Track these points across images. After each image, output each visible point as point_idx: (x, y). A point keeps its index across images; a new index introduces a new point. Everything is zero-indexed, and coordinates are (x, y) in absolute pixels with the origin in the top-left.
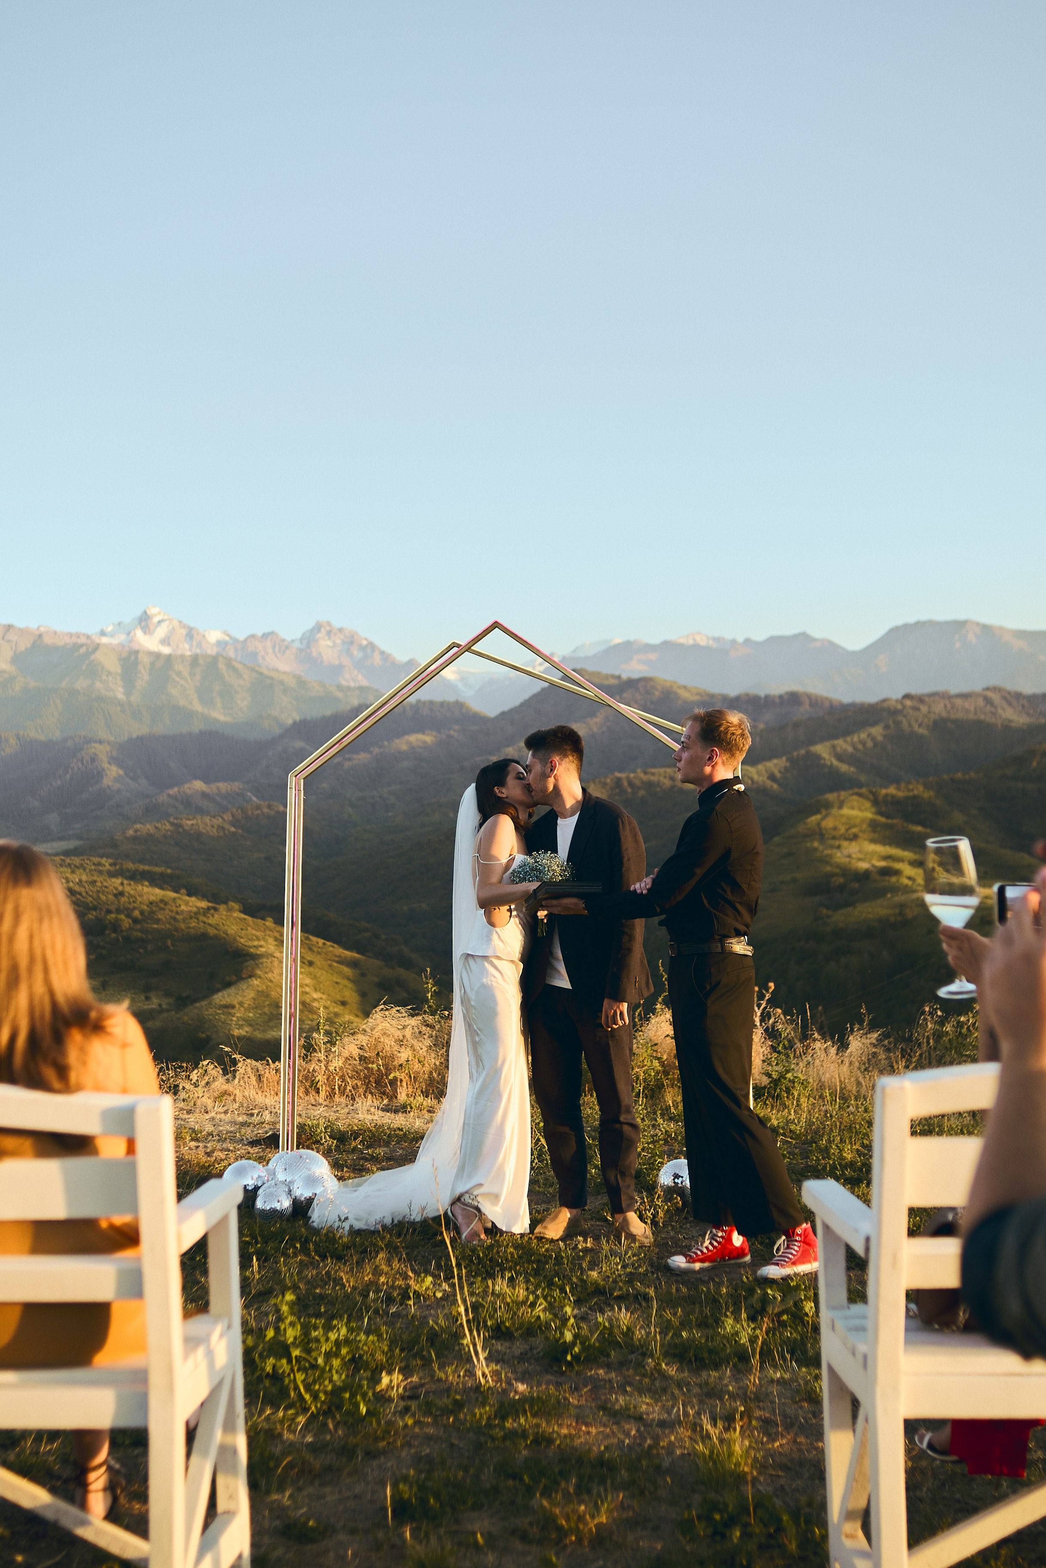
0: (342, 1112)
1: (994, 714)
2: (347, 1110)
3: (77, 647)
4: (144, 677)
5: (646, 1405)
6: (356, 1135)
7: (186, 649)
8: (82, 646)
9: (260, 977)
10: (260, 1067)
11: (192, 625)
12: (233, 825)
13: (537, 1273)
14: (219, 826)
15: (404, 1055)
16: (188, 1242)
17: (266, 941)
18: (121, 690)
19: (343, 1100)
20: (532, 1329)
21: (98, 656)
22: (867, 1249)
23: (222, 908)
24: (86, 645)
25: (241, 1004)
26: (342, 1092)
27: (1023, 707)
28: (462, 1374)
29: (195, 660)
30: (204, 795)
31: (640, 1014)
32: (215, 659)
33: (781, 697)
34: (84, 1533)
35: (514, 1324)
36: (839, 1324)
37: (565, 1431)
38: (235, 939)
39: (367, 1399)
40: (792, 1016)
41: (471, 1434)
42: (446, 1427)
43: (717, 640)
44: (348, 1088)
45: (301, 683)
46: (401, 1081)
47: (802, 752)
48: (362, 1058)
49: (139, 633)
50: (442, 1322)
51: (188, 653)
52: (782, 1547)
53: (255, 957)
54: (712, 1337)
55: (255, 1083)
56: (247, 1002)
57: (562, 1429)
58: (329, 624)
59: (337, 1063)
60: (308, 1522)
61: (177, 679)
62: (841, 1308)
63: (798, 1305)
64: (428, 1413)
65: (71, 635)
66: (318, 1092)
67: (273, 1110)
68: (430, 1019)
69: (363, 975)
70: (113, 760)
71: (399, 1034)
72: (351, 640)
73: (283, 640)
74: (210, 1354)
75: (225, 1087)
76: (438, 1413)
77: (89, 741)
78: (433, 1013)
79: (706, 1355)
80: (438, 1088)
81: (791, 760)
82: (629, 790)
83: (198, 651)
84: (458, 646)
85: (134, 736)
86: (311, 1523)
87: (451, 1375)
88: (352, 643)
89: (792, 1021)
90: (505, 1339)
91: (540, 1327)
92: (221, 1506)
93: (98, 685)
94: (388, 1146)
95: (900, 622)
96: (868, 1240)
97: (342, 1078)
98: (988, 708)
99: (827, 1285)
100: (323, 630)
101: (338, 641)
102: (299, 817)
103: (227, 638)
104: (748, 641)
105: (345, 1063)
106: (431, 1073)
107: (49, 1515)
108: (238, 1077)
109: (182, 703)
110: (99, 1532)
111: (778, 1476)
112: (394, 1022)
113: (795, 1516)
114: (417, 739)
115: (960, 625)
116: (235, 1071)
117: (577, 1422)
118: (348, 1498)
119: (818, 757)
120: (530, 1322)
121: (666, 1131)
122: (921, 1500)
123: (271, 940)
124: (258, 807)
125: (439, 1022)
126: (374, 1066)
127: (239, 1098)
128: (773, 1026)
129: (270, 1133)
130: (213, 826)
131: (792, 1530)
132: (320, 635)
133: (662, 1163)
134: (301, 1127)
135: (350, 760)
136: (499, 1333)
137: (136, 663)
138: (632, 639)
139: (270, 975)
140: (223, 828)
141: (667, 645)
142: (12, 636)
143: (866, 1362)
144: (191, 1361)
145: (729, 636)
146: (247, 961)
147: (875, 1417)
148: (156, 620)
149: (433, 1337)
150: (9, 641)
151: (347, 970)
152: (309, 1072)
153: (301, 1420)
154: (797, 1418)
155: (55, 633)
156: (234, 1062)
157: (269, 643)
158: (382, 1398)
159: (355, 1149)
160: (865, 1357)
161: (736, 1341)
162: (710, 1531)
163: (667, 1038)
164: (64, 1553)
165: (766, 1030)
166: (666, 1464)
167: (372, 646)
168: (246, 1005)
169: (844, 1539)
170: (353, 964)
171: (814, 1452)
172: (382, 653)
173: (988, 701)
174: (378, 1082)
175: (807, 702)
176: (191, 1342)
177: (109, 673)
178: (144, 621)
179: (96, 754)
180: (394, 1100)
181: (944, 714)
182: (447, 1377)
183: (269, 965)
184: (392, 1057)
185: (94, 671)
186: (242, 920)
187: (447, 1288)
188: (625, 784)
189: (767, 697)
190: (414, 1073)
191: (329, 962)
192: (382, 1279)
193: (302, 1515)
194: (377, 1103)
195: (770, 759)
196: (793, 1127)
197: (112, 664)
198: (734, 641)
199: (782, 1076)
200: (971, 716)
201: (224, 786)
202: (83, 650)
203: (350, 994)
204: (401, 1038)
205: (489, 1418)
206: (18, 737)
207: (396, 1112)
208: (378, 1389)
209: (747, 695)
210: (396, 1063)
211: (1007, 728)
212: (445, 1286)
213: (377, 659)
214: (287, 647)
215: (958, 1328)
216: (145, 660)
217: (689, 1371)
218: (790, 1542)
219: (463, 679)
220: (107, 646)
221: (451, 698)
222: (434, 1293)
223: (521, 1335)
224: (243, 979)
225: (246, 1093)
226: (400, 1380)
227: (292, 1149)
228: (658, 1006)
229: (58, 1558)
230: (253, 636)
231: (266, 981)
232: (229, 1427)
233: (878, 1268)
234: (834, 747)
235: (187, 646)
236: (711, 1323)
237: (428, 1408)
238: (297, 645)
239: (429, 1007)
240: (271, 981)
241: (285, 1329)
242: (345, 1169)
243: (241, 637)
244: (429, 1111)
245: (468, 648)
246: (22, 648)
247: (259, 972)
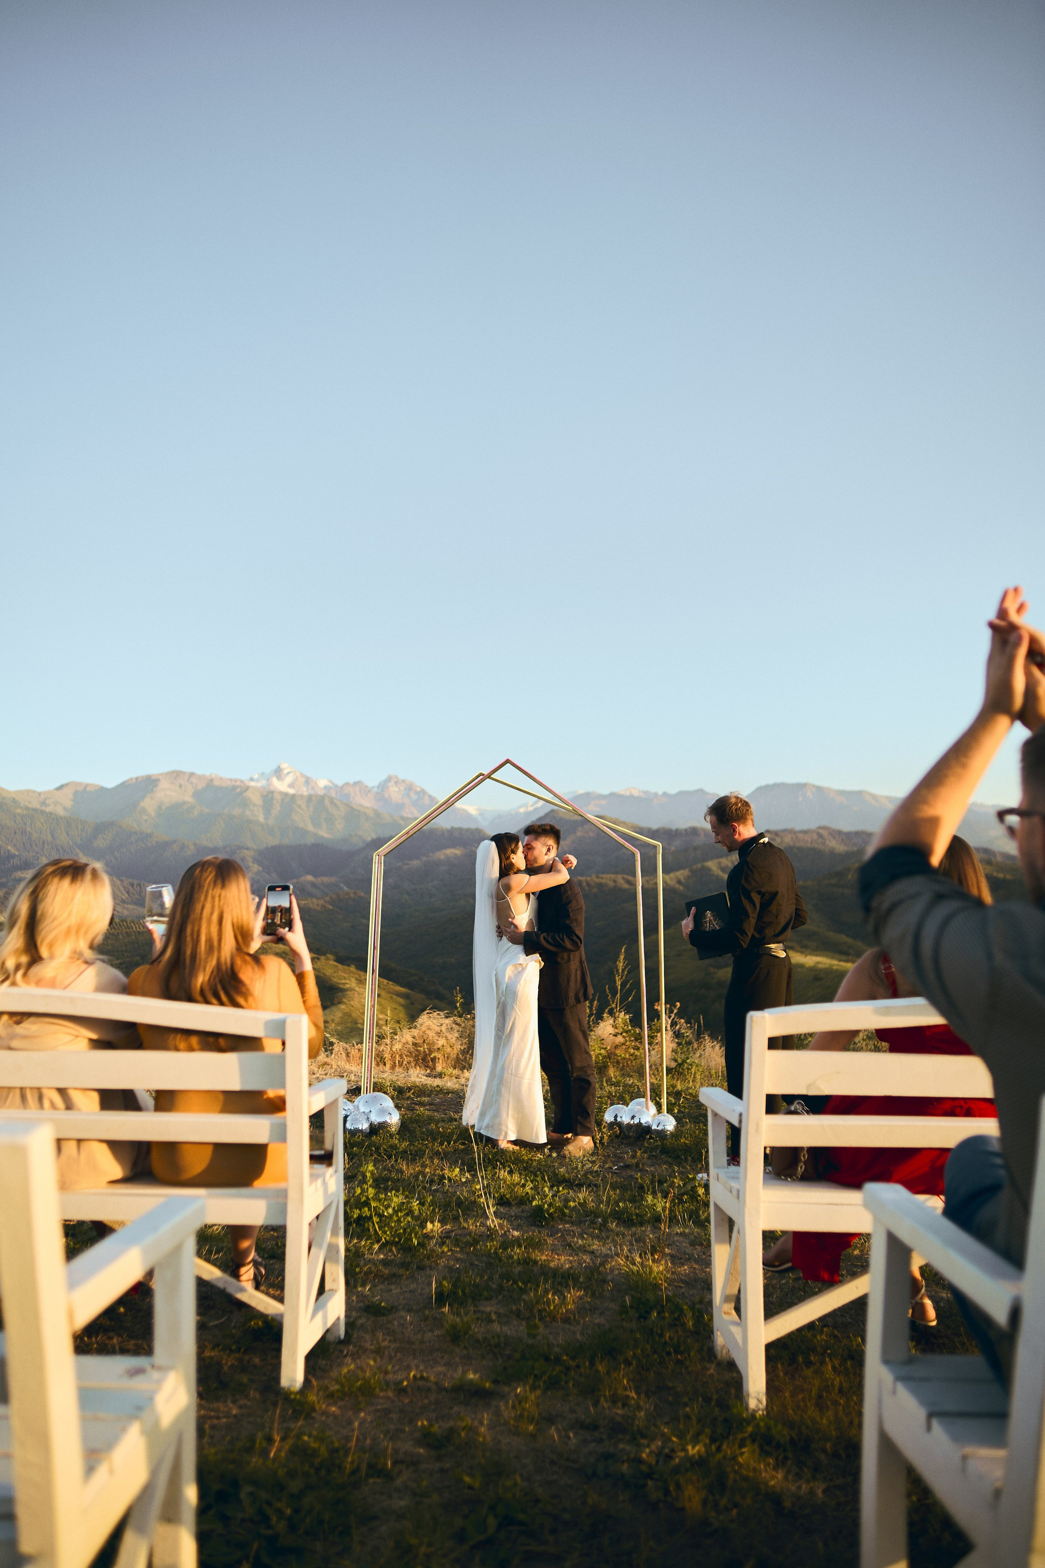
0: (401, 1076)
1: (824, 844)
2: (403, 1075)
3: (234, 788)
4: (276, 809)
5: (596, 1245)
6: (409, 1089)
7: (305, 791)
8: (238, 787)
9: (346, 1004)
10: (349, 1048)
11: (308, 775)
12: (330, 904)
13: (525, 1169)
14: (322, 905)
15: (441, 1042)
16: (314, 1110)
17: (350, 980)
18: (262, 816)
19: (401, 1070)
20: (524, 1201)
21: (249, 794)
22: (740, 1122)
23: (322, 958)
24: (241, 786)
25: (333, 1021)
26: (401, 1064)
27: (843, 839)
28: (478, 1224)
29: (310, 798)
30: (313, 885)
31: (593, 1020)
32: (323, 797)
33: (686, 830)
34: (242, 1297)
35: (511, 1196)
36: (721, 1176)
37: (544, 1258)
38: (330, 979)
39: (418, 1236)
40: (691, 1025)
41: (485, 1258)
42: (468, 1254)
43: (646, 792)
44: (405, 1063)
45: (378, 814)
46: (439, 1059)
47: (699, 866)
48: (415, 1044)
49: (275, 780)
50: (465, 1194)
51: (306, 794)
52: (683, 1325)
53: (343, 990)
54: (639, 1207)
55: (345, 1058)
56: (337, 1020)
57: (542, 1257)
58: (396, 777)
59: (397, 1047)
60: (381, 1303)
61: (298, 810)
62: (724, 1167)
63: (694, 1189)
64: (457, 1245)
65: (231, 780)
66: (385, 1065)
67: (357, 1074)
68: (458, 1020)
69: (412, 1004)
70: (255, 860)
71: (438, 1029)
72: (410, 787)
73: (367, 787)
74: (325, 1183)
75: (326, 1060)
76: (464, 1246)
77: (240, 848)
78: (460, 1016)
79: (634, 1217)
80: (462, 1064)
81: (691, 871)
82: (587, 888)
83: (312, 792)
84: (483, 775)
85: (270, 846)
86: (383, 1304)
87: (471, 1225)
88: (410, 789)
89: (691, 1028)
90: (506, 1206)
91: (528, 1199)
92: (328, 1286)
93: (248, 812)
94: (430, 1097)
95: (763, 783)
96: (741, 1115)
97: (402, 1057)
98: (820, 840)
99: (714, 1152)
100: (392, 781)
101: (402, 788)
102: (380, 880)
103: (331, 785)
104: (665, 794)
105: (403, 1046)
106: (458, 1054)
107: (221, 1285)
108: (334, 1053)
109: (301, 825)
110: (251, 1296)
111: (681, 1287)
112: (435, 1021)
113: (692, 1308)
114: (451, 852)
115: (802, 786)
116: (332, 1050)
117: (552, 1253)
118: (406, 1291)
119: (709, 870)
120: (523, 1197)
121: (609, 1091)
122: (772, 1303)
123: (353, 980)
124: (348, 894)
125: (464, 1022)
126: (422, 1049)
127: (334, 1066)
128: (679, 1031)
129: (355, 1087)
130: (318, 905)
131: (689, 1314)
132: (390, 784)
133: (606, 1108)
134: (375, 1083)
135: (407, 864)
136: (502, 1202)
137: (272, 799)
138: (590, 790)
139: (352, 1003)
140: (325, 907)
141: (612, 795)
142: (194, 780)
143: (739, 1195)
144: (313, 1185)
145: (653, 790)
146: (338, 993)
147: (744, 1228)
148: (286, 772)
149: (459, 1203)
150: (192, 783)
151: (401, 1000)
152: (379, 1051)
153: (376, 1247)
154: (693, 1255)
155: (221, 778)
156: (332, 1044)
157: (357, 789)
158: (428, 1237)
159: (408, 1098)
160: (738, 1191)
161: (654, 1209)
162: (637, 1315)
163: (611, 1035)
164: (226, 1317)
165: (674, 1033)
166: (609, 1277)
167: (423, 791)
168: (336, 1022)
169: (723, 1314)
170: (406, 996)
171: (704, 1274)
172: (430, 796)
173: (820, 835)
174: (424, 1060)
175: (702, 834)
176: (313, 1177)
177: (255, 805)
178: (278, 772)
179: (244, 857)
180: (434, 1071)
181: (791, 844)
182: (469, 1226)
183: (352, 996)
184: (433, 1043)
185: (245, 803)
186: (335, 966)
187: (469, 1176)
188: (584, 884)
189: (677, 830)
190: (447, 1054)
191: (390, 995)
192: (427, 1170)
193: (377, 1300)
194: (422, 1072)
195: (678, 869)
196: (690, 1091)
197: (256, 799)
198: (656, 794)
199: (684, 1061)
200: (809, 845)
201: (325, 879)
202: (238, 790)
203: (402, 1015)
204: (439, 1032)
205: (496, 1249)
206: (195, 844)
207: (435, 1077)
208: (425, 1231)
209: (663, 828)
210: (435, 1047)
211: (832, 853)
212: (468, 1175)
213: (427, 800)
214: (369, 791)
215: (797, 1177)
216: (278, 797)
217: (624, 1227)
218: (688, 1322)
219: (481, 814)
220: (254, 788)
221: (473, 826)
222: (460, 1179)
223: (516, 1204)
224: (334, 1004)
225: (339, 1063)
226: (438, 1228)
227: (370, 1092)
228: (605, 1015)
229: (223, 1320)
230: (347, 784)
231: (350, 1006)
232: (334, 1233)
233: (747, 1133)
234: (720, 863)
235: (305, 789)
236: (637, 1199)
237: (457, 1242)
238: (375, 790)
239: (458, 1012)
240: (352, 1006)
241: (367, 1189)
242: (403, 1109)
243: (340, 783)
244: (456, 1078)
245: (489, 776)
246: (200, 787)
247: (345, 1000)
